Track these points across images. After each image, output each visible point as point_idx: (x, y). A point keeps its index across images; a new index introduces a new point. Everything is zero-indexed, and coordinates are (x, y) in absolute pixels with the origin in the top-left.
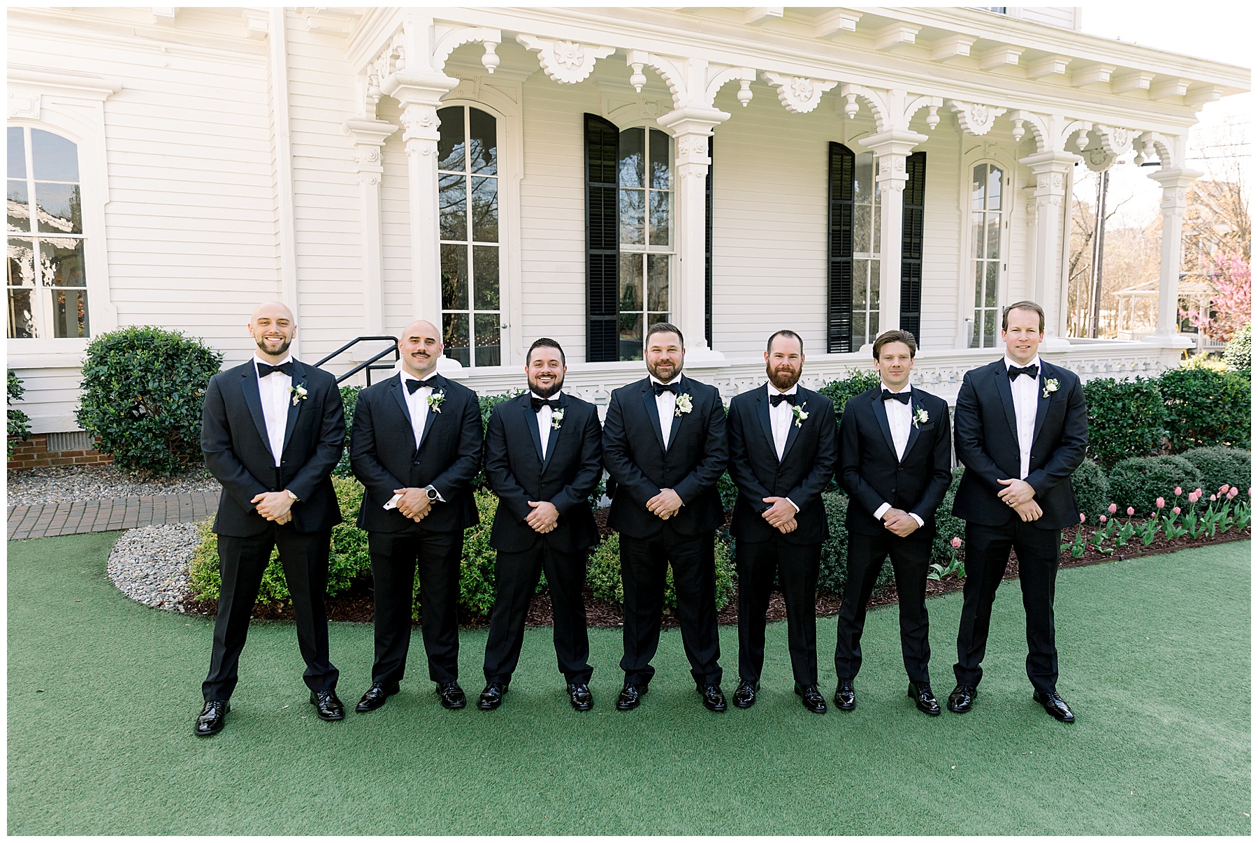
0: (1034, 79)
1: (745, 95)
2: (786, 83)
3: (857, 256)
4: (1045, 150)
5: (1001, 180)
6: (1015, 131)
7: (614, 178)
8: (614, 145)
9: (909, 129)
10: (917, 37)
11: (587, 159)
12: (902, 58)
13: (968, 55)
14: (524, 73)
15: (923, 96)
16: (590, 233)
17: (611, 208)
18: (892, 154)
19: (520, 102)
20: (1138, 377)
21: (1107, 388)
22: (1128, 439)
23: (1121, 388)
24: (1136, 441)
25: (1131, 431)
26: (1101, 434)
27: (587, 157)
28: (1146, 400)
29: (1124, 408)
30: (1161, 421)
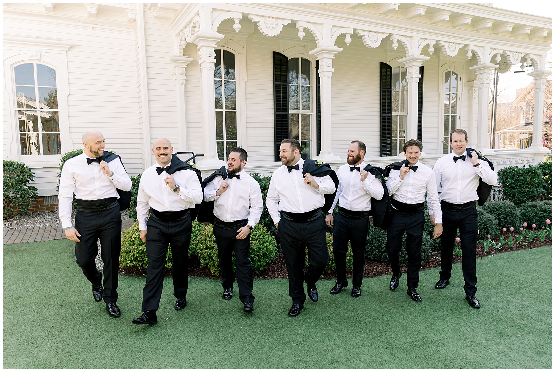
0: (477, 30)
1: (348, 40)
2: (366, 34)
3: (393, 114)
4: (482, 63)
5: (457, 78)
6: (468, 55)
7: (286, 80)
8: (286, 65)
9: (421, 54)
10: (425, 12)
11: (275, 72)
12: (417, 22)
13: (448, 20)
14: (246, 34)
15: (427, 39)
16: (276, 105)
17: (285, 94)
18: (414, 66)
19: (245, 47)
20: (530, 165)
21: (515, 171)
22: (526, 193)
23: (522, 171)
24: (530, 195)
25: (527, 190)
26: (513, 191)
27: (275, 71)
28: (534, 176)
29: (524, 180)
30: (541, 185)
